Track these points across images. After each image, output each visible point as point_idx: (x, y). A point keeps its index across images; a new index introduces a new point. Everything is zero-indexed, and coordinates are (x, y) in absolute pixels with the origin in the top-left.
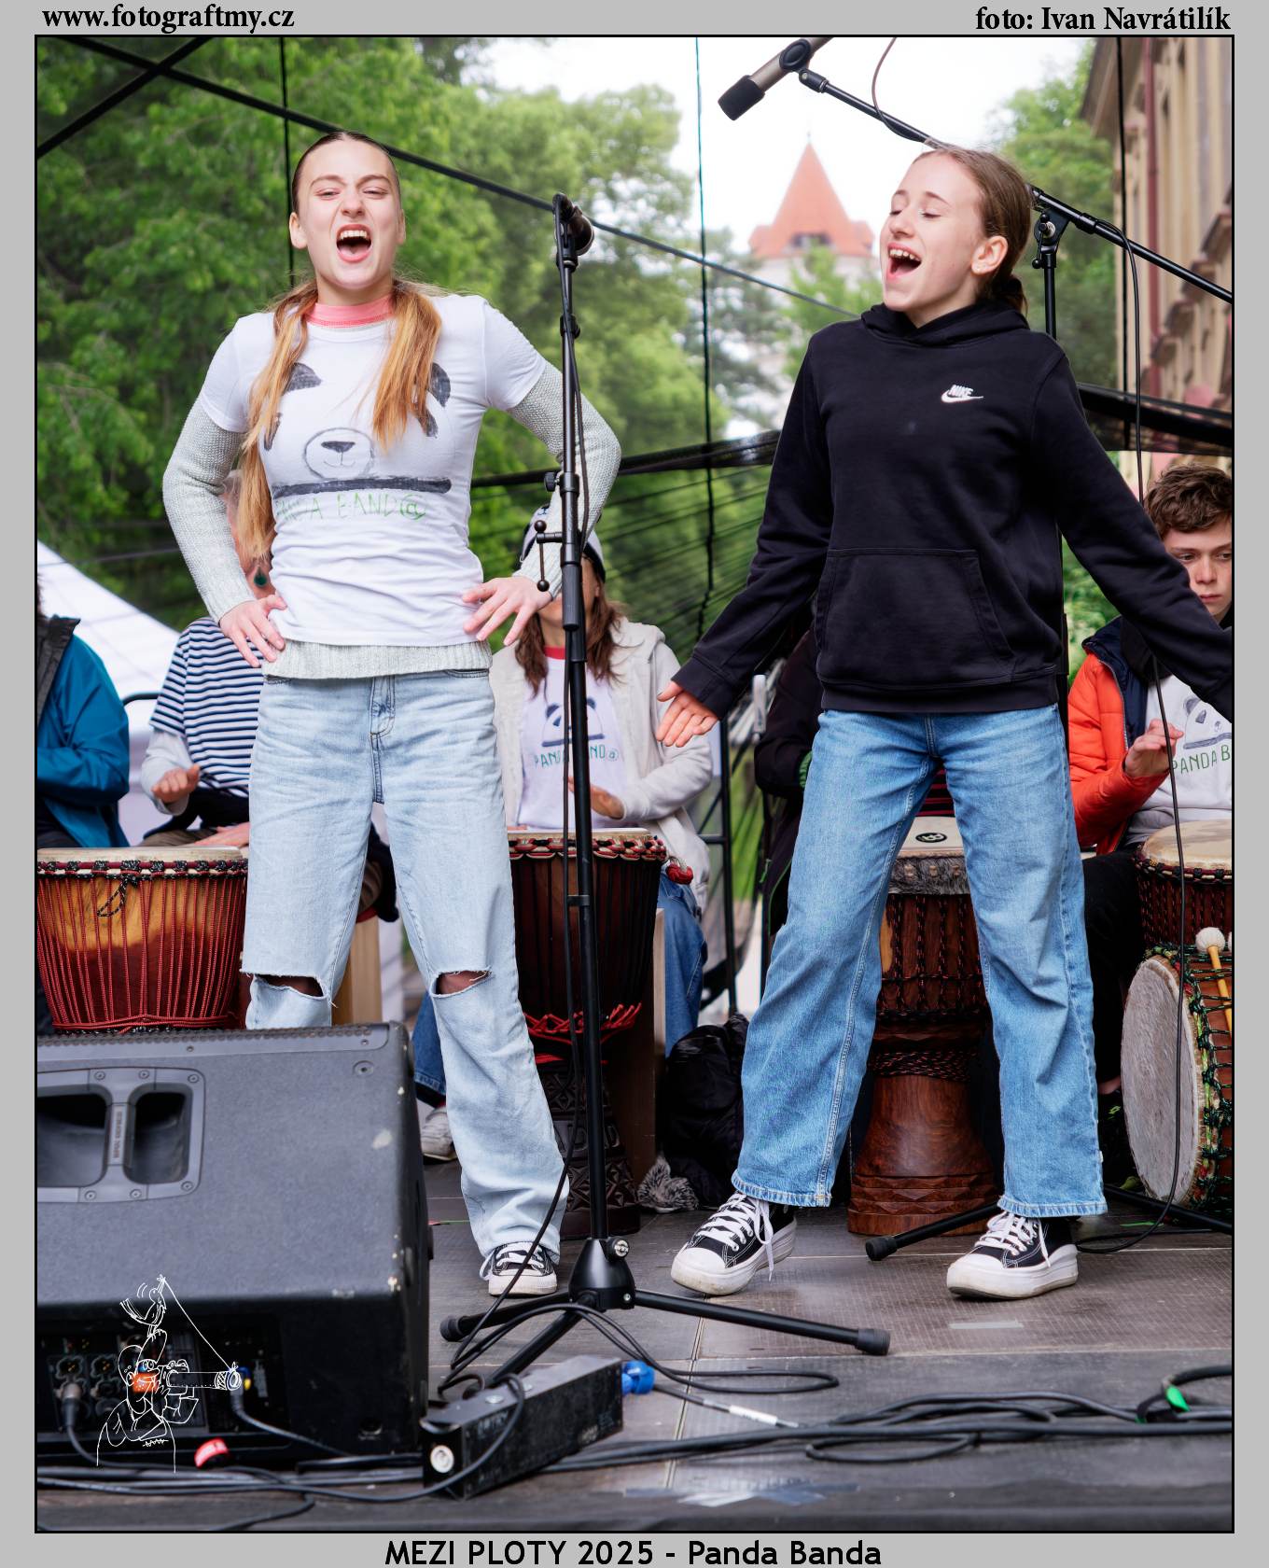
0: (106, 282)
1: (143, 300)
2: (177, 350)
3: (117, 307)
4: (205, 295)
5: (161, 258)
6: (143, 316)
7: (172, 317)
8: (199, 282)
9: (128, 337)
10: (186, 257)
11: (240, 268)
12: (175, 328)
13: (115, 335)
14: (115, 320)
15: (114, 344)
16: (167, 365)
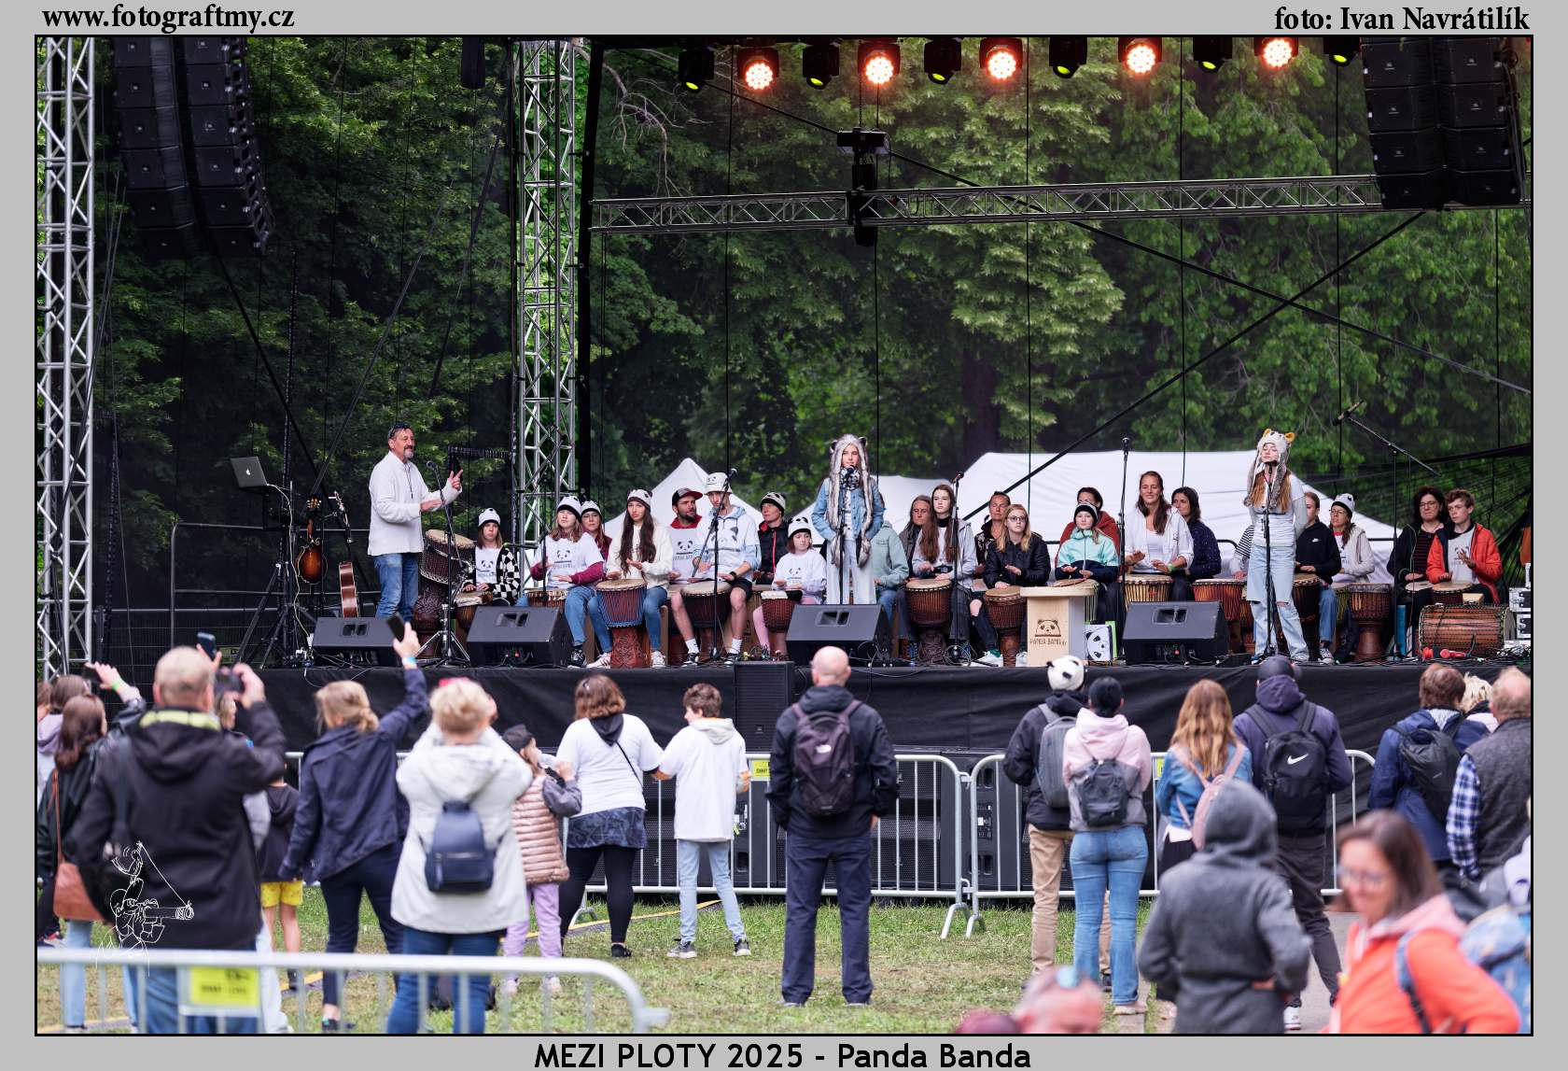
0: (1361, 272)
1: (1383, 282)
2: (1403, 315)
3: (1365, 288)
4: (1419, 281)
5: (1392, 260)
6: (1380, 294)
7: (1399, 295)
8: (1412, 275)
9: (1372, 306)
10: (1406, 260)
11: (1440, 266)
12: (1401, 301)
13: (1363, 304)
14: (1365, 296)
15: (1362, 310)
16: (1396, 323)
